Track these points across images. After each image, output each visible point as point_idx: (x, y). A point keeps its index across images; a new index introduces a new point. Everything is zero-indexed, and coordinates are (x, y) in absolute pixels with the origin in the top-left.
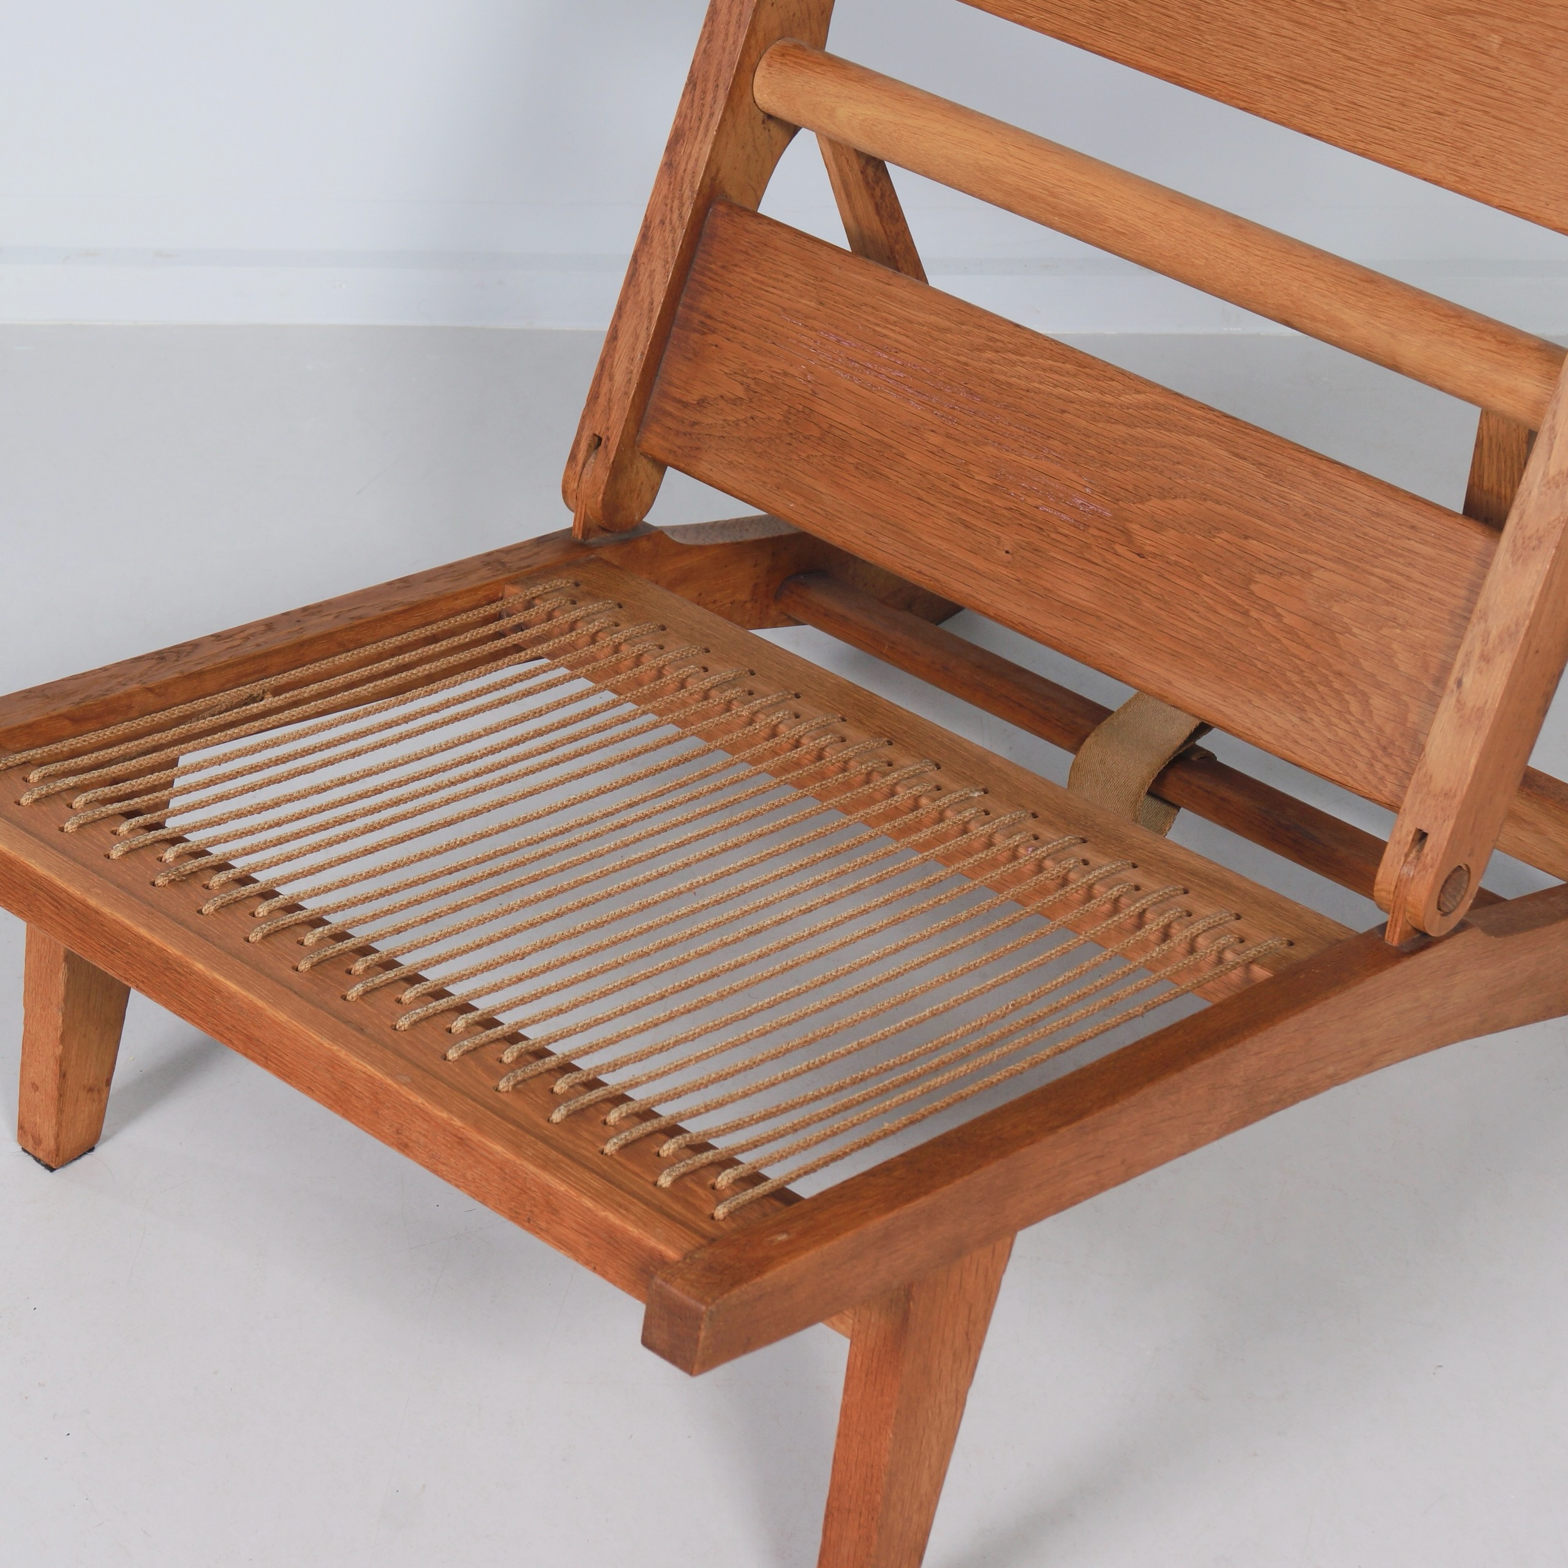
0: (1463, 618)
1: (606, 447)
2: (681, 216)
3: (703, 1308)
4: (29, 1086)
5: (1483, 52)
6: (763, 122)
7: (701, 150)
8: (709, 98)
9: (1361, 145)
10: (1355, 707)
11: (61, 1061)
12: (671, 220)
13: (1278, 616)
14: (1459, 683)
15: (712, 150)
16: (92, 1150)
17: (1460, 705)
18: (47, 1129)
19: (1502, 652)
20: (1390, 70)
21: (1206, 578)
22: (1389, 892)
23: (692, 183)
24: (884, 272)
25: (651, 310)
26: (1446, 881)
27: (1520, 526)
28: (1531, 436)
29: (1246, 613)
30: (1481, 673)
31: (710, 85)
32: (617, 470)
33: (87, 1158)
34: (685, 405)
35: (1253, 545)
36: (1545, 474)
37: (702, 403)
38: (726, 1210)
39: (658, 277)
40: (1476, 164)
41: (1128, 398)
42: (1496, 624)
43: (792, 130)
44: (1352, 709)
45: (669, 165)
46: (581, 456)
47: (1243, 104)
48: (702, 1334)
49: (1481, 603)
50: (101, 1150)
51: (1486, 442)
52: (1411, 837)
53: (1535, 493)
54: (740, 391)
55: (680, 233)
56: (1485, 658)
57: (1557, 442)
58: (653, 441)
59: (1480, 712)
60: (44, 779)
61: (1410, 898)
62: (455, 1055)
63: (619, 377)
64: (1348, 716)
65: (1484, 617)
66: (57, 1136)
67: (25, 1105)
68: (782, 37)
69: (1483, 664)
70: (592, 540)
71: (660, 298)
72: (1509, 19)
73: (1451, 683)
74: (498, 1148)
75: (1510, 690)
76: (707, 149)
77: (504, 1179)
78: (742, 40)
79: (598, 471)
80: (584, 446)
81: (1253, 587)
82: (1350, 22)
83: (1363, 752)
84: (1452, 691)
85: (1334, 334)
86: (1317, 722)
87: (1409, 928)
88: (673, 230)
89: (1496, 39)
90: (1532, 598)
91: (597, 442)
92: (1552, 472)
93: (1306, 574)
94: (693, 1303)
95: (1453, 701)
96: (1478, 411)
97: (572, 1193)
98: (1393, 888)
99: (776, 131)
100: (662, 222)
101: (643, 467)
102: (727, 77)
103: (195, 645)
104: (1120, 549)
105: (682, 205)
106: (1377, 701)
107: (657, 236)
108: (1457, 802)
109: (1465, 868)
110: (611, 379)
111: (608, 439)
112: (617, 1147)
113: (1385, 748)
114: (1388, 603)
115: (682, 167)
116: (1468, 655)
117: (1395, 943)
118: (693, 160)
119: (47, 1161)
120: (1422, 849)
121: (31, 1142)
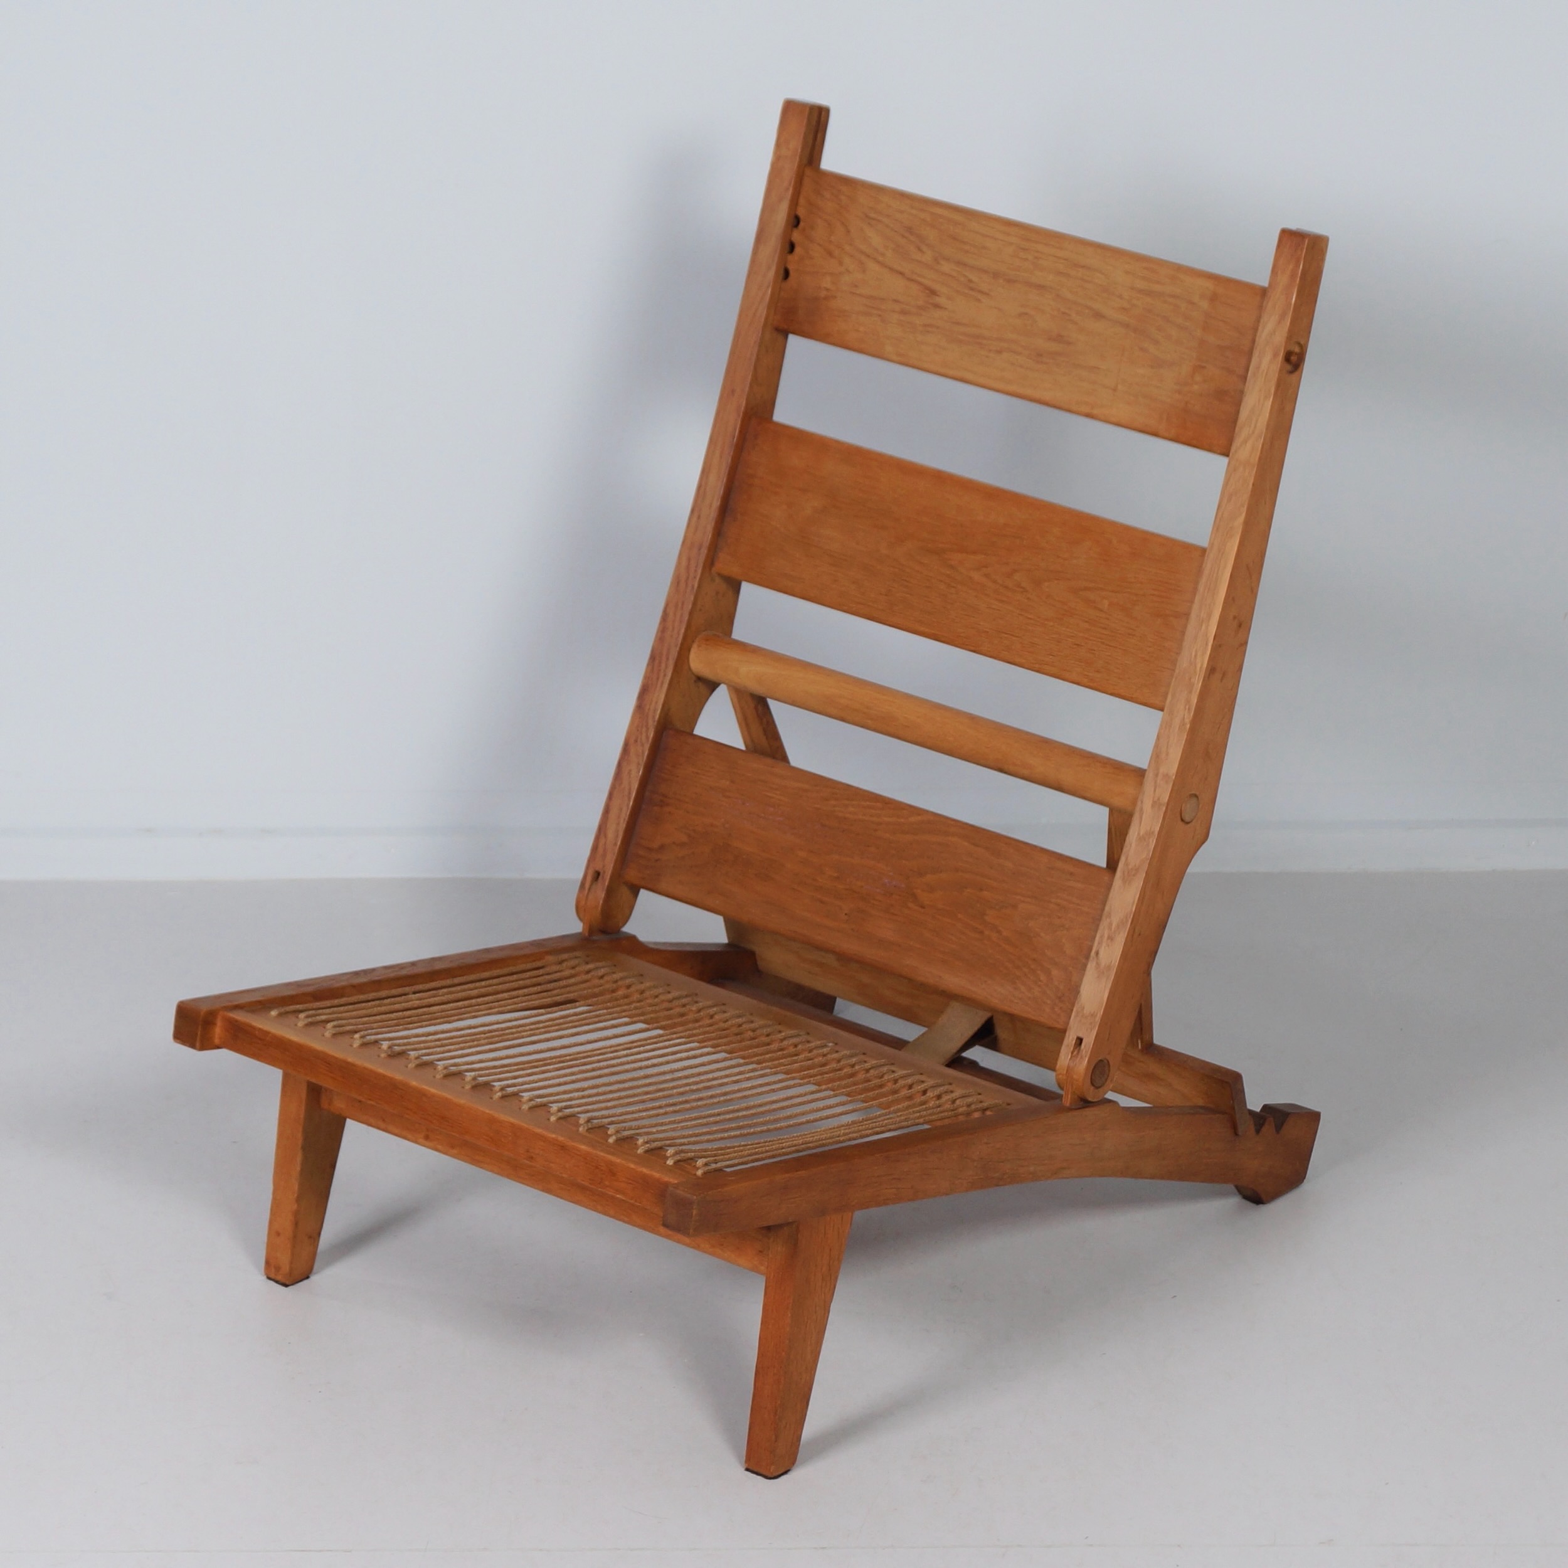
0: (1097, 921)
1: (603, 877)
2: (647, 737)
3: (695, 1197)
4: (274, 1233)
5: (1101, 610)
6: (695, 682)
7: (659, 697)
8: (663, 665)
9: (1037, 666)
10: (1043, 977)
11: (296, 1214)
12: (641, 739)
13: (999, 932)
14: (1097, 953)
15: (666, 696)
16: (308, 1277)
17: (1098, 964)
18: (284, 1259)
19: (1119, 933)
20: (1052, 624)
21: (960, 916)
22: (1063, 1075)
23: (654, 717)
24: (769, 761)
25: (630, 793)
26: (1095, 1067)
27: (1126, 864)
28: (1130, 816)
29: (982, 932)
30: (1108, 946)
31: (664, 659)
32: (610, 892)
33: (305, 1282)
34: (650, 849)
35: (985, 894)
36: (1139, 834)
37: (662, 847)
38: (702, 1171)
39: (634, 773)
40: (1098, 671)
41: (912, 819)
42: (1115, 920)
43: (713, 686)
44: (1042, 978)
45: (640, 707)
46: (587, 886)
47: (973, 648)
48: (695, 1212)
49: (1107, 908)
50: (314, 1278)
51: (1113, 830)
52: (1074, 1042)
53: (1133, 845)
54: (684, 839)
55: (647, 747)
56: (1111, 938)
57: (1144, 817)
58: (632, 874)
59: (1109, 968)
60: (307, 1017)
61: (1075, 1076)
62: (554, 1119)
63: (611, 834)
64: (1039, 983)
65: (1109, 915)
66: (291, 1263)
67: (271, 1247)
68: (706, 630)
69: (1109, 941)
70: (595, 938)
71: (635, 786)
72: (1113, 591)
73: (1093, 953)
74: (583, 1147)
75: (1124, 956)
76: (662, 696)
77: (586, 1163)
78: (683, 631)
79: (600, 894)
80: (589, 879)
81: (986, 918)
82: (1028, 598)
83: (1049, 1002)
84: (1093, 958)
85: (1026, 772)
86: (1023, 988)
87: (1076, 1096)
88: (643, 745)
89: (1106, 602)
90: (1134, 902)
91: (597, 875)
92: (1142, 833)
93: (1015, 907)
94: (689, 1196)
95: (1094, 964)
96: (1107, 810)
97: (623, 1162)
98: (1065, 1072)
99: (703, 688)
100: (636, 741)
101: (625, 892)
102: (674, 654)
103: (373, 970)
104: (911, 905)
105: (648, 729)
106: (1055, 972)
107: (632, 750)
108: (1098, 1019)
109: (1106, 1061)
110: (606, 837)
111: (604, 872)
112: (644, 1150)
113: (1060, 998)
114: (1059, 918)
115: (648, 707)
116: (1102, 937)
117: (1068, 1105)
118: (653, 704)
119: (283, 1281)
120: (1080, 1049)
121: (273, 1270)
